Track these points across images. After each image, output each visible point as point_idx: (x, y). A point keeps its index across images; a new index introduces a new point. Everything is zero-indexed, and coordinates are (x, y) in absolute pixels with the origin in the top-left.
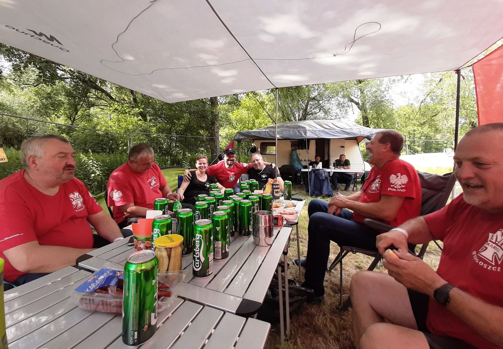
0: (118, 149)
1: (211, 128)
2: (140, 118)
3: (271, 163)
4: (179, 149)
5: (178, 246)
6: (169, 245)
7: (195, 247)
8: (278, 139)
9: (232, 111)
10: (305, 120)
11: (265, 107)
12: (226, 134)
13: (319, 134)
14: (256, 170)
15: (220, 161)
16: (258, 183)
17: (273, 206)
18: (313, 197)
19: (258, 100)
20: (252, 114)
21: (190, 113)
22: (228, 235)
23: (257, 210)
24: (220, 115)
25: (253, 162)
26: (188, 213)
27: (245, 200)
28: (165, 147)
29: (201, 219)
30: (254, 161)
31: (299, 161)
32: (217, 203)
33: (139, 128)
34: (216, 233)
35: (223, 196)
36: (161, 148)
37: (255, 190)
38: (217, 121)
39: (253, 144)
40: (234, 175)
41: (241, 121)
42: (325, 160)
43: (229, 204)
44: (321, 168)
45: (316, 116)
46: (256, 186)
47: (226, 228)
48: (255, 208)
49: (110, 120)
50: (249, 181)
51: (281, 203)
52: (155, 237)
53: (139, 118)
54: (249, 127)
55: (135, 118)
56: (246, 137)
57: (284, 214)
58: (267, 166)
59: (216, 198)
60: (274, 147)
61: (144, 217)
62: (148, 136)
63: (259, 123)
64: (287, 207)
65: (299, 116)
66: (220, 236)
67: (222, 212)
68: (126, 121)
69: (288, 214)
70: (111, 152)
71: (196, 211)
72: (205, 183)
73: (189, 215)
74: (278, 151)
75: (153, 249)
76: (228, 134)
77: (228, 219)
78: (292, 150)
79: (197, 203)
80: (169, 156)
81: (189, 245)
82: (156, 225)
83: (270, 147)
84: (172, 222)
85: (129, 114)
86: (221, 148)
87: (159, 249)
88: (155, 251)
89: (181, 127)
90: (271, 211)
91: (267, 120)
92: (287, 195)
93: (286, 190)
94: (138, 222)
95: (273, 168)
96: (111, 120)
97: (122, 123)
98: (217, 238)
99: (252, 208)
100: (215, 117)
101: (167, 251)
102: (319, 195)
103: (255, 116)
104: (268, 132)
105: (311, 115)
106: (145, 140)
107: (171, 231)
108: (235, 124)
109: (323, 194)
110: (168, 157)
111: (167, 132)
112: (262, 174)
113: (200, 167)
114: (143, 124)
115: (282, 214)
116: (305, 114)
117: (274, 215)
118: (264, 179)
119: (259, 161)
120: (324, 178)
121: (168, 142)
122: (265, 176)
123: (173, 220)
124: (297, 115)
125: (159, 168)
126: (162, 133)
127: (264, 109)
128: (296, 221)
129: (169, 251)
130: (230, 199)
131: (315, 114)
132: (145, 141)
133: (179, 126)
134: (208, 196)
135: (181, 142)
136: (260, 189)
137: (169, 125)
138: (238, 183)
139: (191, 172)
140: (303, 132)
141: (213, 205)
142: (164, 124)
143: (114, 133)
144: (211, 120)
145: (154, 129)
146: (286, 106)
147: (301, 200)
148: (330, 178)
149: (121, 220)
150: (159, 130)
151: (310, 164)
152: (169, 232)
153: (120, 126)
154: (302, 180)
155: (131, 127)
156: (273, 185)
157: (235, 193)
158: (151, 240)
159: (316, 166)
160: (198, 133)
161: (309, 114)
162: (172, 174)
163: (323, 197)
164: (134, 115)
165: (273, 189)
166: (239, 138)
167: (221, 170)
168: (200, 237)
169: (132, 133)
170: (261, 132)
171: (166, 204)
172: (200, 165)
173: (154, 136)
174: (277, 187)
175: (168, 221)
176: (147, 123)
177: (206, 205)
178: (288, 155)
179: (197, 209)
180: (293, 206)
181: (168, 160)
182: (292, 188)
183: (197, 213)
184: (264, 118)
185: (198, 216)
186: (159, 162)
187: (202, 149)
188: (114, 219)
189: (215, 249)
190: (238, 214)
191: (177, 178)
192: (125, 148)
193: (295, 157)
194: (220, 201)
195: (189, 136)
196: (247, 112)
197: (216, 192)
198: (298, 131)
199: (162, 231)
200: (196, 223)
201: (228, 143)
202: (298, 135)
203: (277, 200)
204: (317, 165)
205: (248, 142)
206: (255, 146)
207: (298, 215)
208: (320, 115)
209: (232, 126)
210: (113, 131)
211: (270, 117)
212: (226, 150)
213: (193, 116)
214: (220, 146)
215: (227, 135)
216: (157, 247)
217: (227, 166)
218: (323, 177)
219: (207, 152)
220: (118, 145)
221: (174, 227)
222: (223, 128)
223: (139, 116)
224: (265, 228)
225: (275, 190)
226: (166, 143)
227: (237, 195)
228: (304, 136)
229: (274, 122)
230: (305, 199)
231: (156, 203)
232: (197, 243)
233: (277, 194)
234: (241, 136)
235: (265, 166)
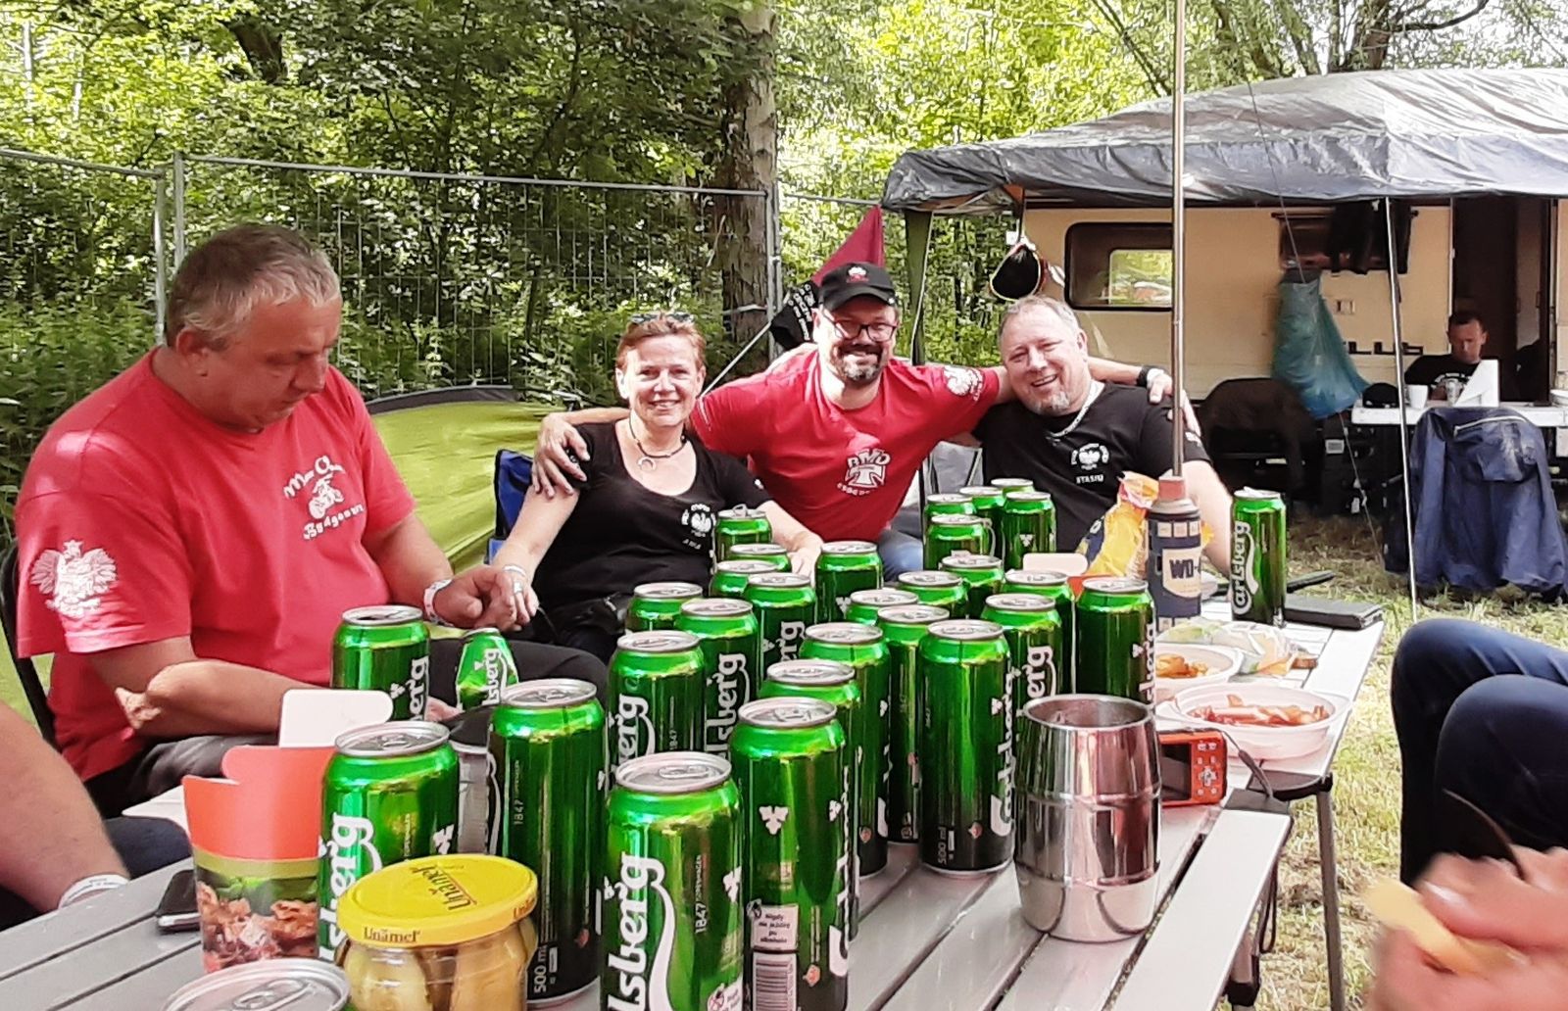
0: (87, 271)
1: (724, 127)
2: (237, 57)
3: (1136, 370)
4: (499, 268)
5: (504, 934)
6: (441, 926)
7: (615, 943)
8: (1188, 203)
9: (865, 9)
10: (1377, 67)
12: (826, 166)
13: (1481, 167)
14: (1036, 416)
15: (788, 355)
16: (1048, 505)
17: (1155, 666)
18: (1435, 602)
20: (1004, 30)
21: (579, 25)
22: (842, 862)
24: (785, 36)
26: (564, 707)
27: (958, 624)
28: (403, 256)
29: (657, 751)
30: (1025, 351)
31: (1340, 353)
32: (766, 646)
33: (231, 132)
34: (762, 848)
35: (809, 596)
36: (376, 267)
37: (1027, 550)
38: (764, 76)
39: (1011, 238)
40: (877, 446)
41: (929, 74)
42: (1520, 346)
43: (851, 649)
44: (1491, 400)
45: (1457, 37)
46: (1034, 524)
47: (833, 816)
48: (1032, 677)
49: (35, 73)
50: (988, 491)
51: (1212, 644)
52: (341, 870)
53: (229, 57)
54: (985, 118)
55: (206, 56)
56: (967, 189)
57: (1234, 718)
58: (1113, 386)
59: (756, 610)
60: (1164, 258)
61: (268, 734)
62: (290, 180)
63: (1058, 91)
64: (1252, 672)
65: (1337, 39)
66: (786, 869)
67: (804, 704)
68: (141, 80)
69: (1261, 723)
70: (37, 292)
71: (624, 700)
72: (680, 506)
73: (575, 725)
74: (1190, 280)
75: (323, 952)
76: (838, 167)
77: (845, 753)
78: (1291, 276)
79: (627, 640)
80: (435, 321)
81: (577, 934)
82: (346, 791)
83: (1131, 255)
84: (456, 770)
85: (165, 35)
86: (791, 266)
87: (372, 952)
88: (341, 964)
89: (517, 122)
90: (1143, 697)
91: (1110, 73)
92: (1254, 586)
93: (1246, 556)
94: (225, 769)
95: (1156, 397)
96: (42, 78)
97: (115, 94)
98: (768, 882)
99: (1009, 677)
101: (426, 970)
102: (1478, 587)
103: (1031, 40)
104: (1123, 154)
105: (1420, 34)
106: (269, 208)
107: (450, 829)
108: (892, 99)
109: (1505, 583)
110: (425, 323)
111: (417, 154)
112: (1081, 438)
113: (647, 399)
114: (259, 102)
115: (1222, 719)
116: (1378, 24)
117: (1159, 726)
118: (1088, 474)
119: (1057, 353)
120: (1515, 472)
121: (424, 221)
122: (1096, 456)
123: (467, 756)
124: (1321, 36)
125: (363, 405)
126: (388, 159)
128: (1319, 771)
129: (435, 969)
130: (856, 613)
131: (1449, 29)
132: (269, 218)
133: (503, 114)
134: (706, 595)
135: (514, 221)
136: (1067, 546)
137: (438, 109)
138: (911, 508)
139: (582, 428)
140: (1361, 148)
141: (741, 657)
142: (400, 104)
143: (59, 163)
144: (726, 75)
145: (331, 136)
147: (1352, 624)
148: (1556, 470)
149: (105, 758)
150: (367, 143)
151: (1412, 377)
152: (441, 838)
153: (100, 115)
154: (1357, 484)
155: (172, 120)
156: (1153, 517)
157: (890, 575)
158: (312, 891)
159: (1453, 386)
160: (633, 164)
161: (1409, 27)
162: (453, 440)
163: (1510, 605)
164: (194, 40)
165: (1156, 544)
166: (913, 198)
167: (794, 418)
168: (652, 875)
169: (180, 162)
170: (1070, 155)
171: (412, 651)
172: (649, 384)
173: (332, 180)
174: (1181, 530)
175: (430, 763)
176: (282, 92)
177: (690, 654)
178: (1258, 316)
179: (631, 680)
180: (1295, 666)
181: (425, 349)
182: (1291, 538)
183: (628, 708)
184: (1089, 57)
185: (633, 730)
186: (369, 359)
187: (663, 271)
188: (60, 751)
189: (757, 956)
190: (912, 721)
191: (491, 469)
192: (133, 263)
193: (1307, 326)
194: (785, 626)
195: (572, 179)
196: (973, 12)
197: (759, 565)
198: (1332, 142)
199: (392, 834)
200: (619, 776)
201: (841, 227)
202: (1332, 175)
203: (1183, 624)
204: (1465, 381)
205: (980, 222)
206: (1029, 252)
207: (1335, 731)
208: (1487, 32)
209: (871, 108)
210: (52, 149)
211: (1134, 48)
212: (829, 280)
213: (595, 43)
214: (786, 249)
215: (834, 173)
216: (352, 938)
217: (832, 388)
218: (1504, 464)
219: (696, 290)
220: (85, 243)
221: (471, 805)
222: (808, 123)
223: (229, 48)
224: (1099, 813)
225: (1170, 556)
226: (411, 233)
227: (904, 586)
228: (1371, 182)
229: (1159, 81)
230: (1378, 619)
231: (349, 641)
232: (630, 914)
233: (1185, 580)
234: (930, 180)
235: (1102, 386)
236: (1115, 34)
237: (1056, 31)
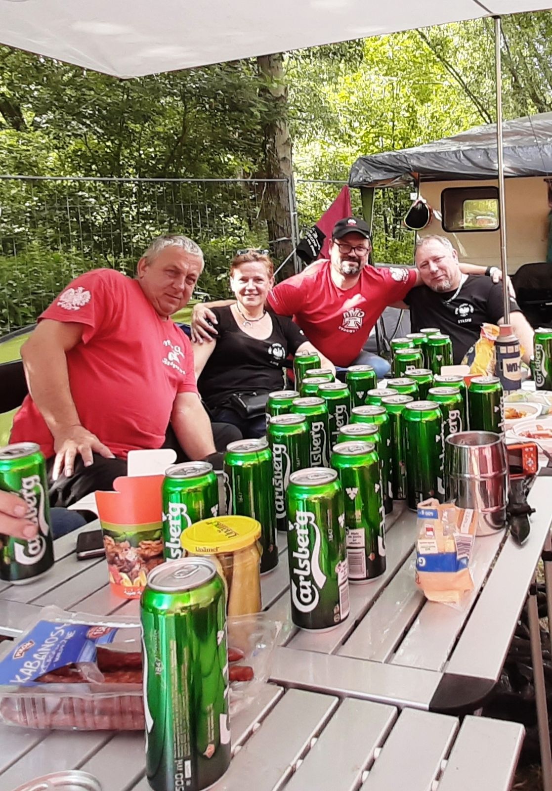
1: (264, 145)
7: (296, 547)
8: (505, 177)
11: (451, 61)
17: (505, 414)
19: (423, 36)
20: (404, 86)
22: (381, 509)
23: (458, 431)
25: (422, 266)
27: (418, 404)
30: (427, 263)
35: (347, 393)
38: (283, 119)
39: (413, 197)
47: (377, 490)
48: (451, 424)
51: (527, 402)
52: (174, 526)
56: (392, 175)
57: (540, 436)
58: (473, 277)
59: (325, 401)
60: (492, 204)
63: (433, 117)
64: (547, 414)
71: (275, 446)
72: (267, 345)
80: (122, 254)
83: (474, 203)
90: (499, 430)
91: (459, 107)
93: (541, 359)
95: (495, 281)
99: (443, 425)
100: (276, 104)
103: (417, 92)
104: (469, 154)
107: (217, 506)
108: (348, 126)
112: (458, 302)
113: (244, 293)
115: (533, 436)
117: (507, 442)
118: (464, 318)
119: (443, 262)
122: (466, 310)
127: (447, 65)
137: (113, 142)
139: (213, 309)
141: (322, 423)
146: (526, 52)
152: (214, 510)
156: (497, 344)
160: (217, 167)
165: (500, 356)
166: (365, 181)
168: (310, 519)
170: (442, 155)
174: (511, 350)
183: (277, 450)
184: (448, 100)
190: (399, 447)
196: (387, 78)
203: (514, 393)
205: (396, 188)
206: (423, 204)
209: (337, 131)
211: (470, 94)
217: (337, 280)
224: (482, 482)
225: (506, 362)
227: (390, 386)
232: (301, 535)
233: (514, 373)
234: (373, 171)
235: (467, 276)
236: (460, 87)
237: (430, 86)
